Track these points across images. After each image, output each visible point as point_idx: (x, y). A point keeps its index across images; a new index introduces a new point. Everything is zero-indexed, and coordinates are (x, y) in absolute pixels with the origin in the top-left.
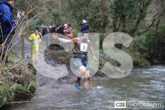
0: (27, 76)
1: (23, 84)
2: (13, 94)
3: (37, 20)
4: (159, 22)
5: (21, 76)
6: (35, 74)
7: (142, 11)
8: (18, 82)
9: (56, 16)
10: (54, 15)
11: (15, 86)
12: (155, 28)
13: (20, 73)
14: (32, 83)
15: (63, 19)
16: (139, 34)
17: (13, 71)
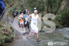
0: (10, 32)
1: (8, 36)
2: (4, 40)
3: (14, 8)
4: (67, 8)
6: (13, 31)
7: (59, 4)
8: (6, 35)
9: (22, 6)
10: (21, 6)
11: (5, 37)
12: (65, 11)
13: (7, 31)
14: (12, 36)
15: (25, 7)
16: (58, 14)
17: (4, 30)
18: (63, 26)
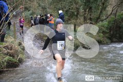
1: (13, 57)
4: (117, 11)
5: (12, 51)
12: (114, 16)
13: (11, 49)
14: (20, 56)
18: (110, 41)
